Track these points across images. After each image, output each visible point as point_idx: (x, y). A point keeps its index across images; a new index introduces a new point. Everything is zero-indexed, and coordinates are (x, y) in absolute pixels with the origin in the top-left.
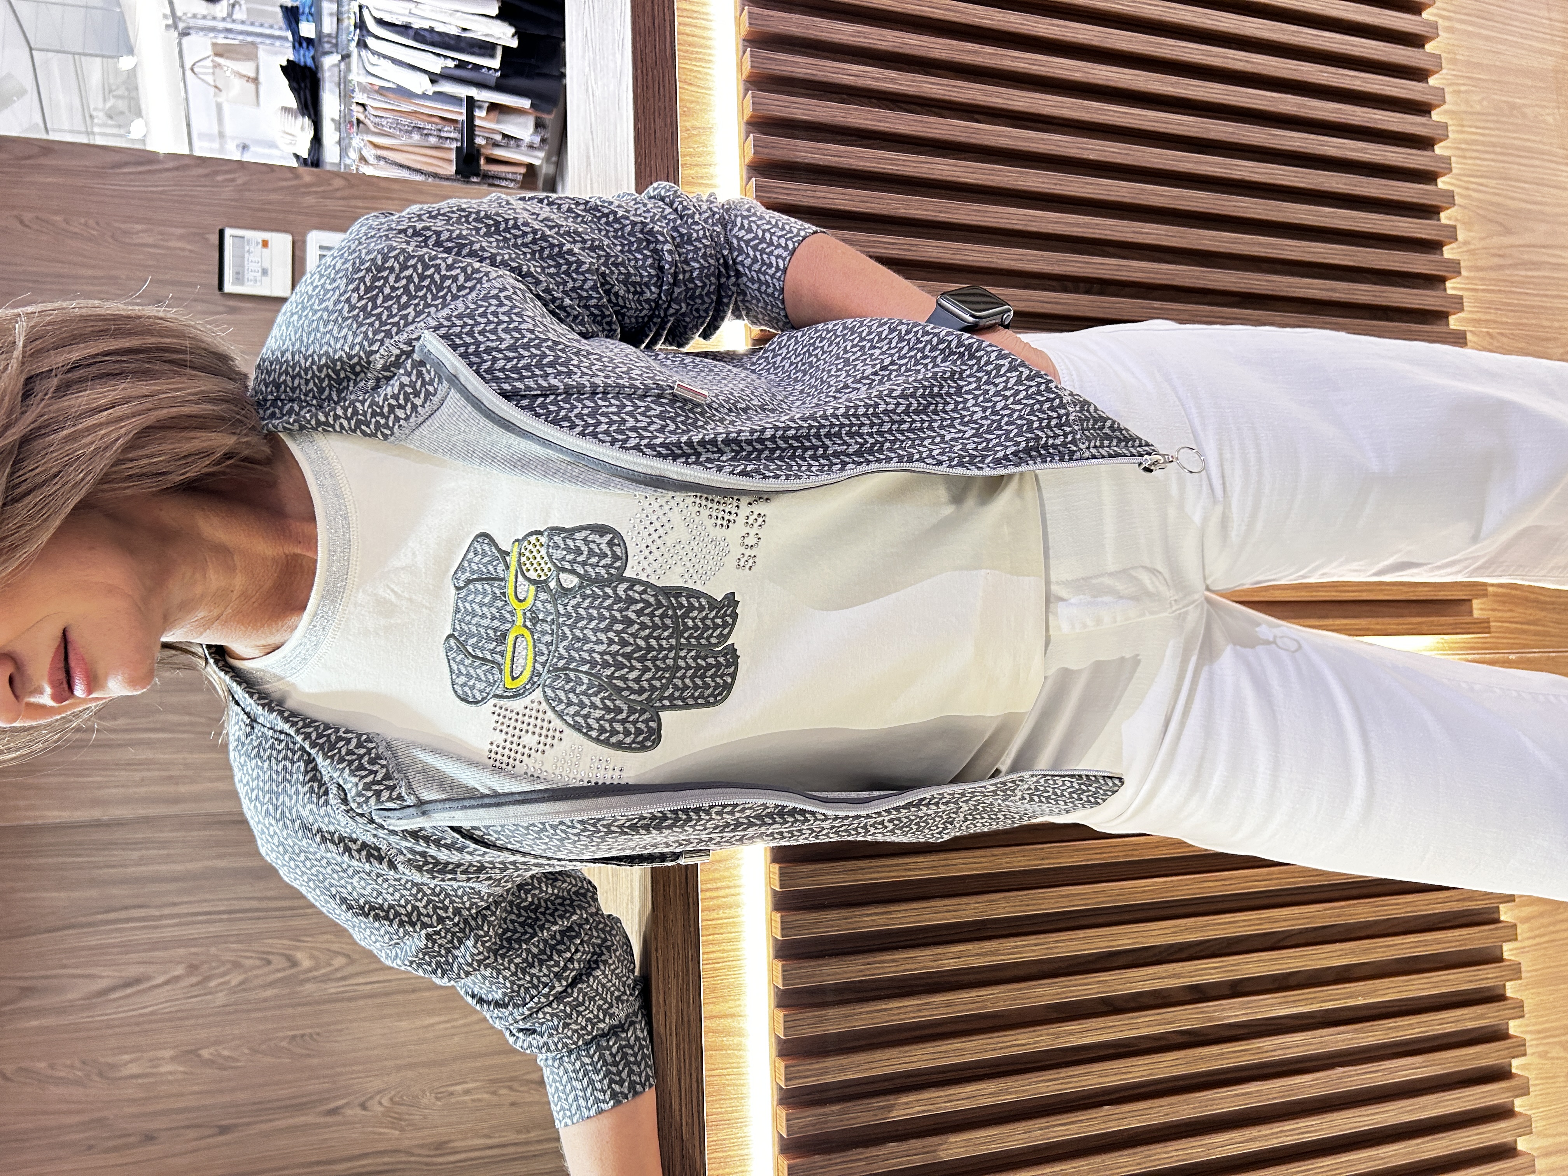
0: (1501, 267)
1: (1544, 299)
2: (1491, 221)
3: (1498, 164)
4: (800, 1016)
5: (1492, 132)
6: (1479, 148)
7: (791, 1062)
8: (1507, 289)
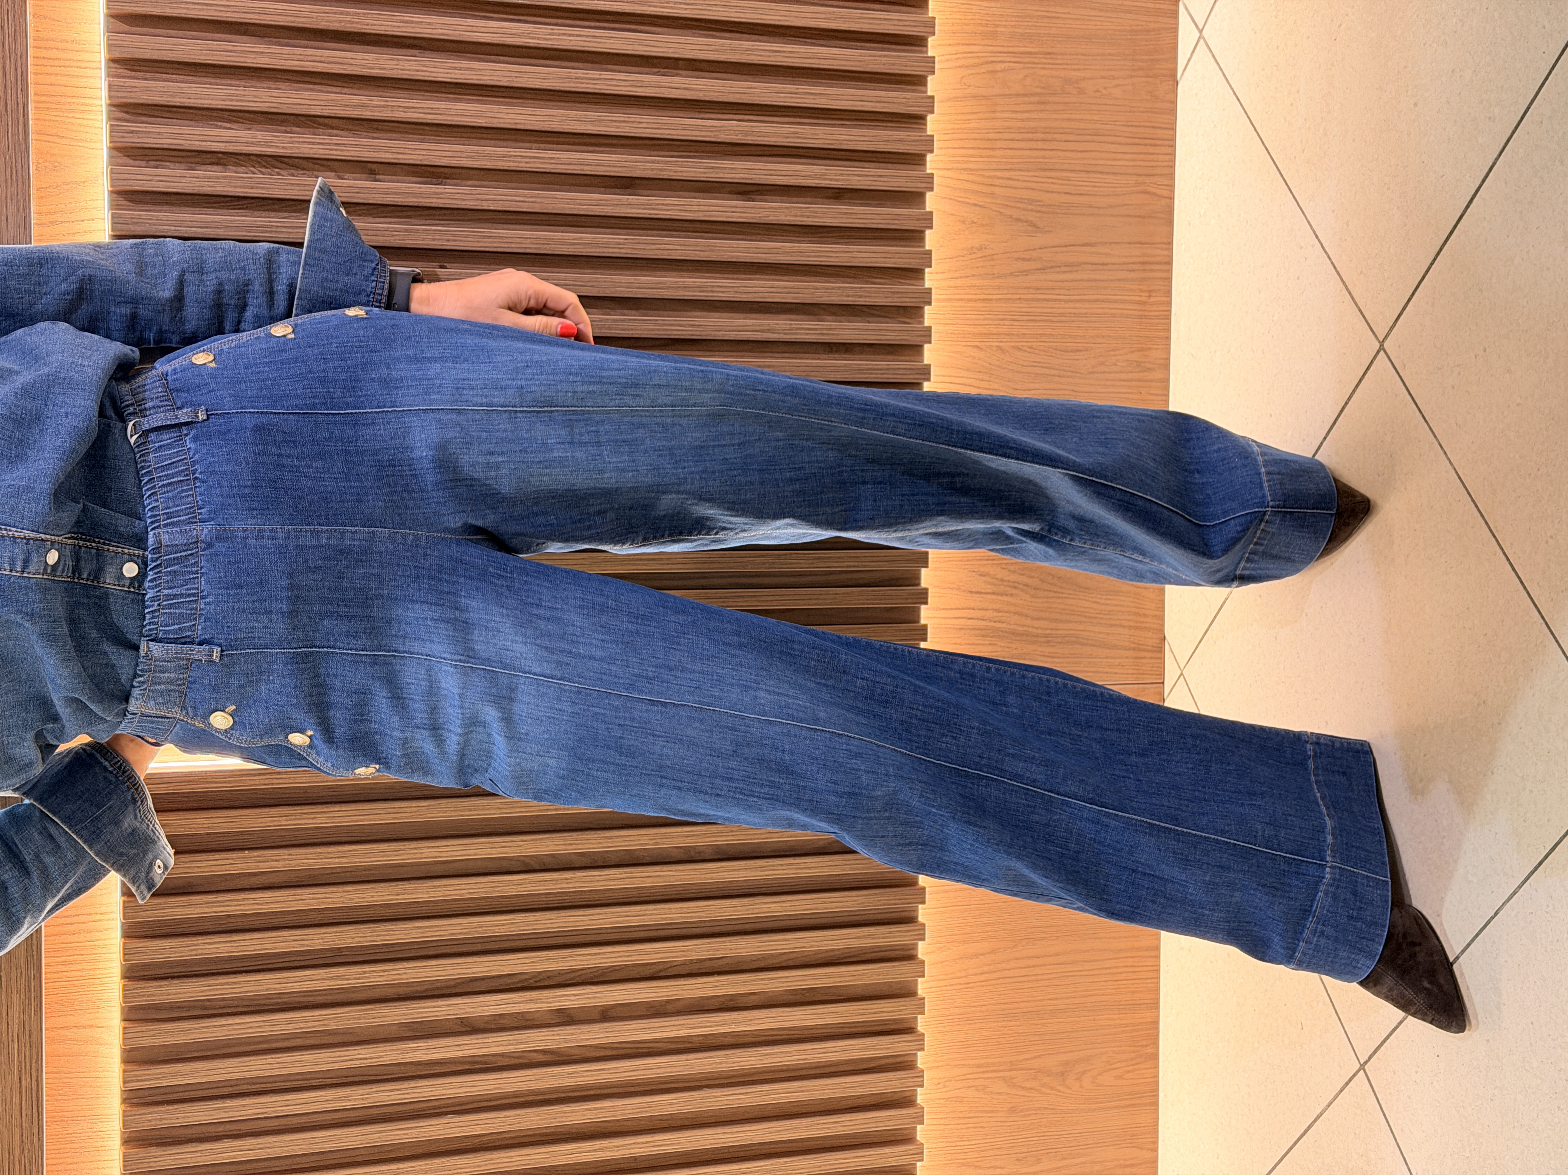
0: (1025, 273)
1: (1079, 305)
2: (1018, 220)
3: (1036, 153)
4: (139, 1029)
5: (1034, 115)
6: (1012, 136)
7: (129, 1067)
8: (1029, 296)
